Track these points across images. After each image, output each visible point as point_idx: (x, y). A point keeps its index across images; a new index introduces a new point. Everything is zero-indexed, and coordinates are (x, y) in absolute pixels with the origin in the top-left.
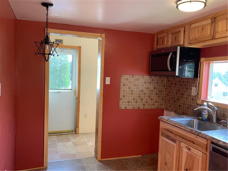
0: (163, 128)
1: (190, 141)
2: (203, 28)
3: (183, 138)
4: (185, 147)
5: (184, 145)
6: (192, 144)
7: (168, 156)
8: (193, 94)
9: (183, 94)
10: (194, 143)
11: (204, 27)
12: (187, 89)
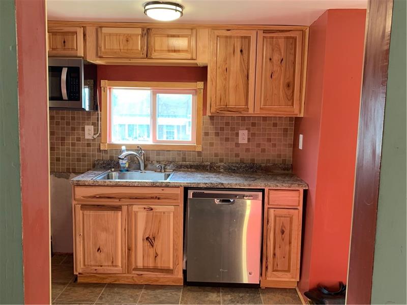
0: (84, 197)
1: (152, 198)
2: (127, 39)
3: (136, 198)
4: (143, 210)
5: (139, 208)
6: (157, 200)
7: (103, 236)
8: (87, 137)
9: (63, 139)
10: (159, 199)
11: (130, 37)
12: (73, 129)
